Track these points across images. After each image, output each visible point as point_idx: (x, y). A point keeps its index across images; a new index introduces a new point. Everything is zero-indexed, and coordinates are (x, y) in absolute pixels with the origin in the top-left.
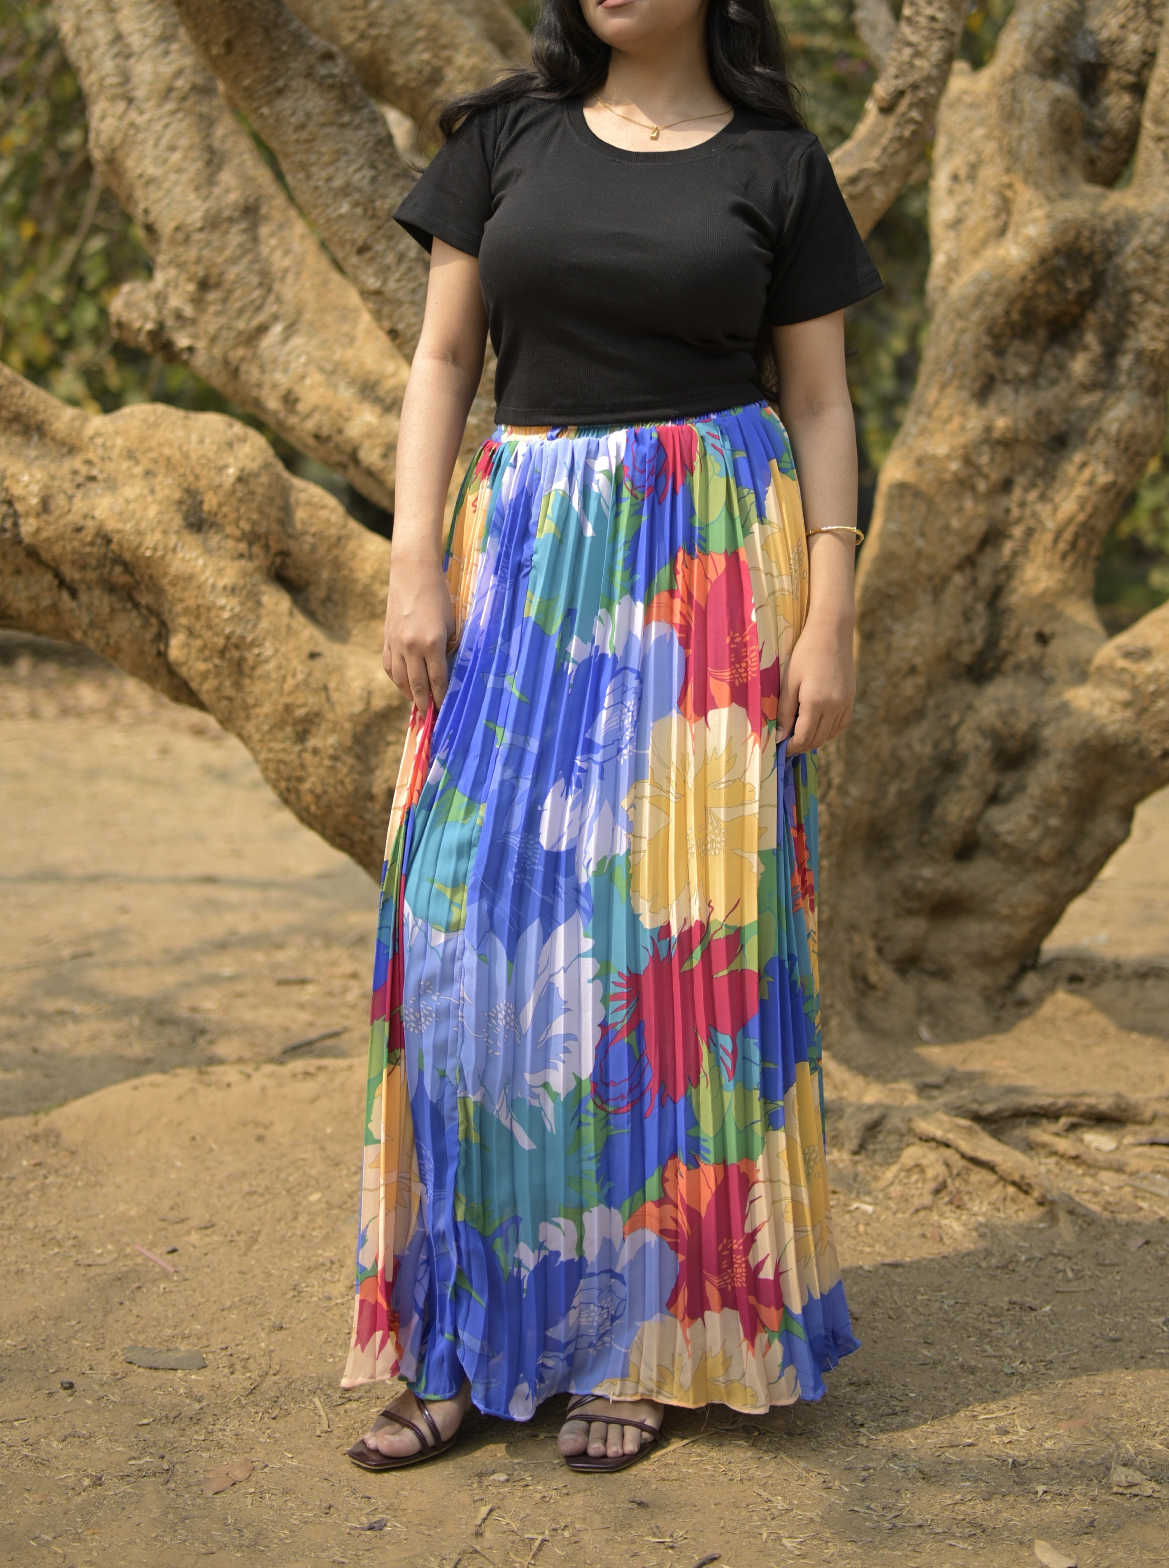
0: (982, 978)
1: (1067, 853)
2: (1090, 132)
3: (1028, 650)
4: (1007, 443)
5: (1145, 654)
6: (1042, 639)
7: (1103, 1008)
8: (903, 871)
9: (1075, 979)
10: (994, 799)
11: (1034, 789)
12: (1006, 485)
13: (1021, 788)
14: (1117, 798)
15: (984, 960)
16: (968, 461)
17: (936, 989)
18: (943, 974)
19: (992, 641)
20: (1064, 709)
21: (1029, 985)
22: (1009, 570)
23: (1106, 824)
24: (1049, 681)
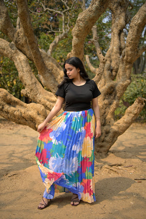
0: (104, 153)
1: (112, 141)
2: (112, 76)
3: (108, 123)
4: (106, 104)
5: (119, 123)
6: (109, 122)
7: (115, 155)
8: (98, 143)
9: (112, 153)
10: (105, 137)
11: (109, 136)
12: (106, 108)
13: (108, 136)
14: (116, 136)
15: (105, 151)
16: (103, 106)
17: (100, 154)
18: (101, 153)
19: (105, 122)
20: (112, 128)
21: (109, 153)
22: (106, 116)
23: (115, 138)
24: (110, 126)
